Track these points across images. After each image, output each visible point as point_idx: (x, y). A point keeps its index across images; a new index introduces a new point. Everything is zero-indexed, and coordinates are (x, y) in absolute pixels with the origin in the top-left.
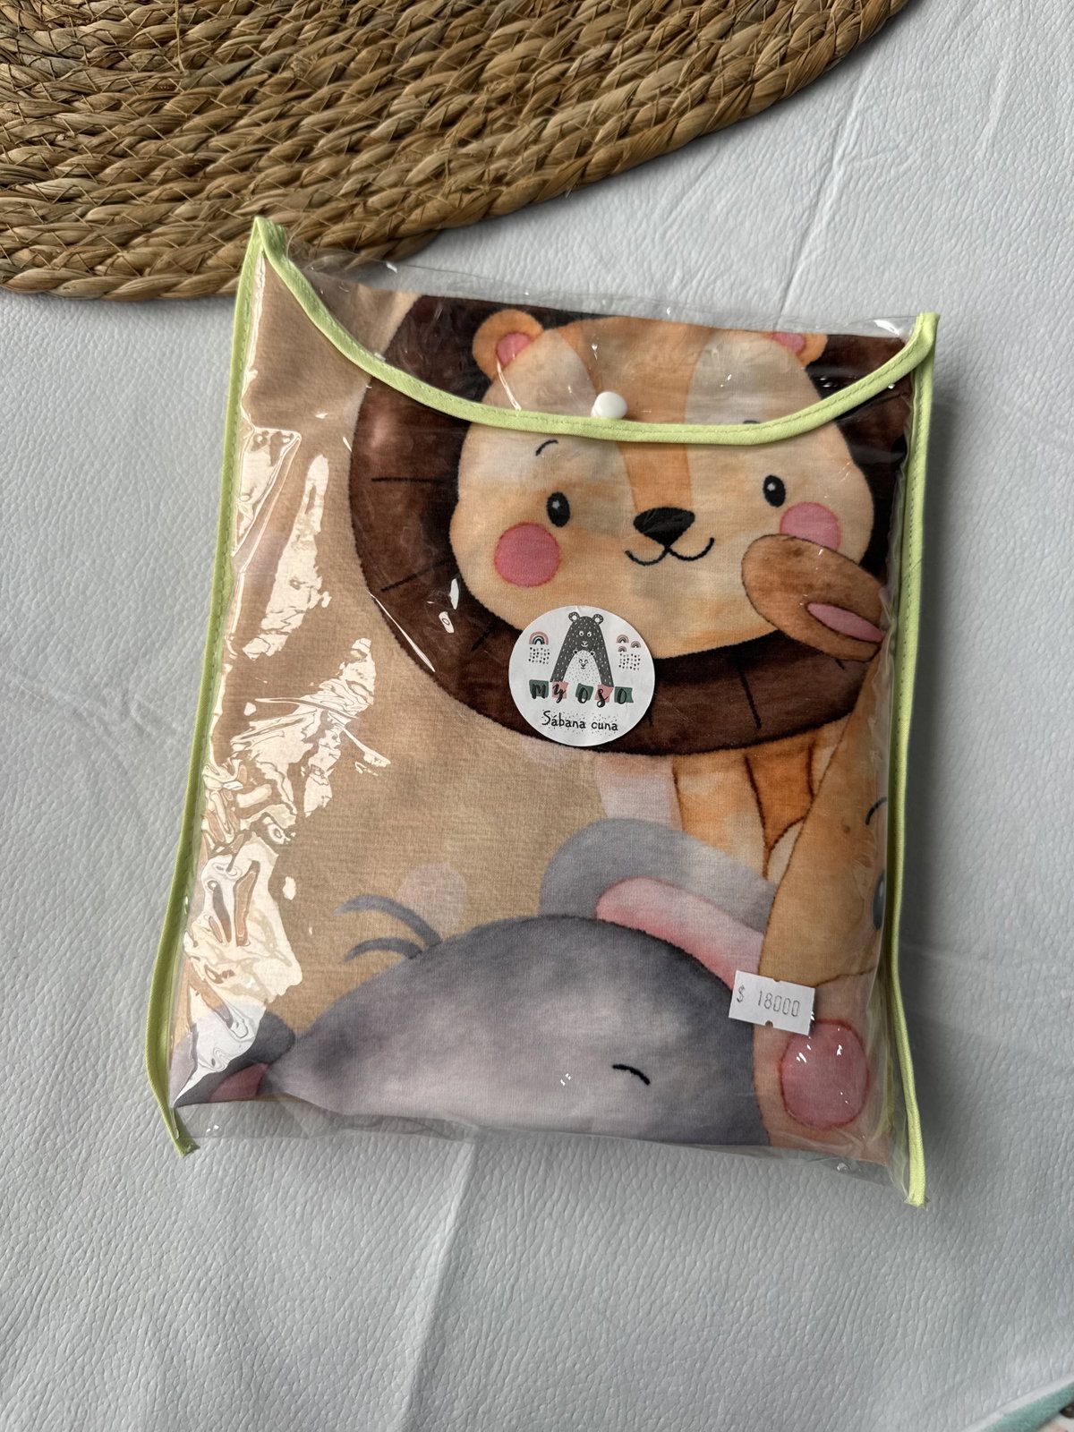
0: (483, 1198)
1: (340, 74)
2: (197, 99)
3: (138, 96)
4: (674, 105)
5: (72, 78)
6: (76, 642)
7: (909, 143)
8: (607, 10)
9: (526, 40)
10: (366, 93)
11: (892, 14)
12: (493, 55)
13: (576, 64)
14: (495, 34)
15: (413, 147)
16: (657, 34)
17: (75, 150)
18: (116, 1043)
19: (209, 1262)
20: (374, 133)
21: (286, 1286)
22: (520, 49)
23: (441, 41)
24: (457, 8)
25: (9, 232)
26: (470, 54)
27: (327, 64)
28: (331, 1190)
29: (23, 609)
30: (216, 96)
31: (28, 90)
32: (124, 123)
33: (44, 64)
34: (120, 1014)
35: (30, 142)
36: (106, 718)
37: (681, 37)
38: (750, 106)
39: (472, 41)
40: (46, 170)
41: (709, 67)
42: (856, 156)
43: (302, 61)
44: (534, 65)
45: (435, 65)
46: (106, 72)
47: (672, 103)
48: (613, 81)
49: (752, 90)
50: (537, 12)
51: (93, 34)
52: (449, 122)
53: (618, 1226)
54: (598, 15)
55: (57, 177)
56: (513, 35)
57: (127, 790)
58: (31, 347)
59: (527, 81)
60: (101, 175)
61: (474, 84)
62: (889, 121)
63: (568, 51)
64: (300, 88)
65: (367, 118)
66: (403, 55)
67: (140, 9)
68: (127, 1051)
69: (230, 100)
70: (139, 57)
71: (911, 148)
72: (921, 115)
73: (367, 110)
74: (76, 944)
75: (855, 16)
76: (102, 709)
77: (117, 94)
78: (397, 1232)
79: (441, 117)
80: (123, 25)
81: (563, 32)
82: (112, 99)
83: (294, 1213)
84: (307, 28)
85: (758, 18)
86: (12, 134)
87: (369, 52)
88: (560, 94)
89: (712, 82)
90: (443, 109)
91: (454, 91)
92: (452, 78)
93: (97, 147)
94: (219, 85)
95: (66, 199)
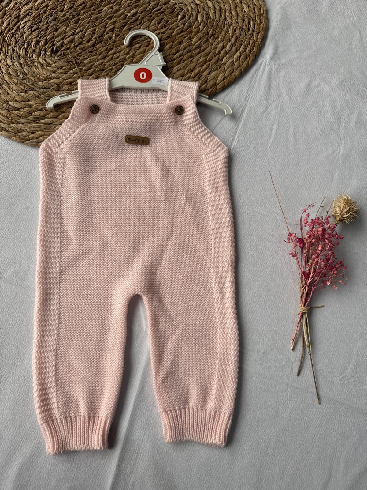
8: (180, 69)
11: (250, 66)
16: (193, 74)
17: (51, 111)
25: (37, 133)
31: (38, 97)
33: (42, 90)
35: (40, 110)
37: (199, 75)
38: (217, 91)
41: (206, 82)
46: (57, 92)
49: (217, 87)
51: (53, 82)
54: (178, 71)
55: (47, 118)
60: (58, 117)
67: (65, 75)
70: (65, 87)
75: (240, 67)
80: (61, 79)
85: (217, 69)
86: (35, 108)
89: (207, 85)
93: (57, 110)
95: (50, 124)
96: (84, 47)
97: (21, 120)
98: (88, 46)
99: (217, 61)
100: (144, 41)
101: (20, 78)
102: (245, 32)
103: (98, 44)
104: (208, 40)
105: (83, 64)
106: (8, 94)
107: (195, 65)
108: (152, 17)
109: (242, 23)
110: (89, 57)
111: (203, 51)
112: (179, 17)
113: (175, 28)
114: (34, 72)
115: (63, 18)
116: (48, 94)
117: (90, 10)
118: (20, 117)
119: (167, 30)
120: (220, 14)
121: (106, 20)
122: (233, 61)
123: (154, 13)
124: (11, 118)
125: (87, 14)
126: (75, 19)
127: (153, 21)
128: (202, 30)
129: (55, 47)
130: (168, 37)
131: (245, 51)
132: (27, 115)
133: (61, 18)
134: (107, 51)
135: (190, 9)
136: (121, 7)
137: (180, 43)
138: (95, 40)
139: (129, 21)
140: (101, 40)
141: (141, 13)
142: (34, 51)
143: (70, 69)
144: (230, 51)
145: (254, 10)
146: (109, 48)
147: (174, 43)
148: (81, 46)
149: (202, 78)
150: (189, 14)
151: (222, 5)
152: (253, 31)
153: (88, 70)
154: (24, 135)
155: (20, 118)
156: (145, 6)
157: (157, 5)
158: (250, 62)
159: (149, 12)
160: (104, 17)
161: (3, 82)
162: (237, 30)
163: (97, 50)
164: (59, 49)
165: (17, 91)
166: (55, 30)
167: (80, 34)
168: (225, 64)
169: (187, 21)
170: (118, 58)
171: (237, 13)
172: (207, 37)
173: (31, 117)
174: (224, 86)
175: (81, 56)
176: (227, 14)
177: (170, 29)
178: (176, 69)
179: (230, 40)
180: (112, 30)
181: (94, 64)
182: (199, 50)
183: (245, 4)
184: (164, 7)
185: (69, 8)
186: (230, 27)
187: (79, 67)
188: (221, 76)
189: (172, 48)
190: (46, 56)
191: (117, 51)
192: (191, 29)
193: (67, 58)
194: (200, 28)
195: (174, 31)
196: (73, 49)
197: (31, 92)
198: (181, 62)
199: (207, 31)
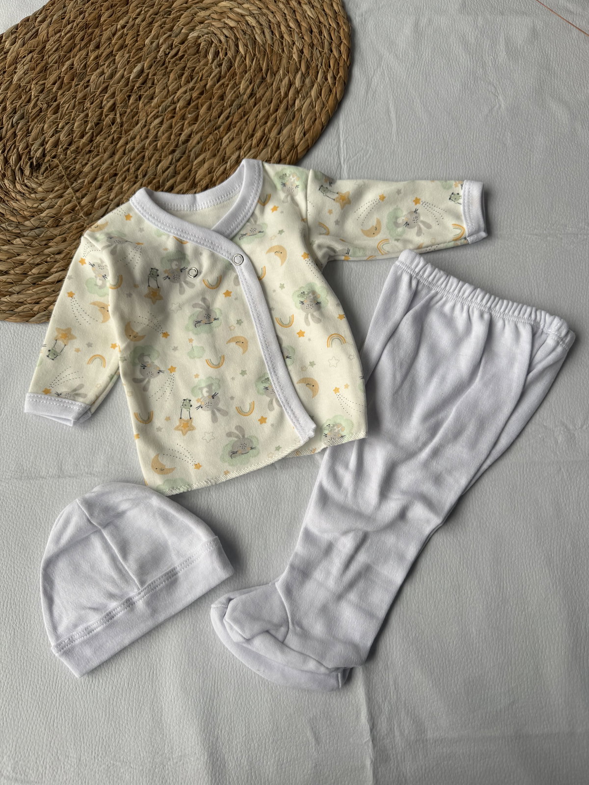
96: (77, 148)
97: (14, 288)
98: (83, 143)
99: (287, 109)
100: (166, 110)
102: (318, 50)
103: (97, 136)
104: (263, 79)
105: (82, 175)
107: (254, 125)
108: (168, 70)
109: (309, 36)
110: (88, 161)
111: (261, 100)
112: (210, 57)
113: (208, 77)
114: (13, 209)
115: (35, 111)
116: (43, 237)
117: (70, 87)
118: (12, 283)
119: (196, 83)
120: (272, 32)
121: (100, 94)
122: (312, 102)
123: (169, 62)
125: (68, 94)
126: (53, 107)
127: (172, 76)
128: (251, 66)
129: (34, 160)
130: (202, 93)
131: (326, 79)
132: (21, 277)
133: (31, 112)
134: (114, 144)
135: (223, 38)
136: (116, 68)
137: (222, 98)
138: (91, 131)
139: (134, 86)
140: (100, 128)
141: (150, 67)
142: (4, 175)
143: (66, 188)
144: (302, 86)
145: (324, 10)
146: (115, 138)
147: (213, 100)
148: (73, 148)
149: (271, 143)
150: (224, 47)
151: (270, 16)
152: (330, 44)
153: (93, 182)
154: (25, 310)
155: (13, 285)
156: (153, 55)
157: (170, 48)
158: (338, 96)
159: (161, 63)
160: (95, 92)
162: (304, 50)
163: (98, 146)
164: (41, 161)
166: (27, 134)
167: (66, 128)
168: (300, 109)
169: (224, 59)
170: (133, 149)
171: (297, 21)
172: (260, 76)
173: (28, 278)
174: (309, 146)
175: (77, 163)
176: (283, 28)
177: (201, 80)
178: (227, 140)
179: (297, 70)
180: (113, 108)
181: (99, 170)
182: (254, 98)
183: (306, 4)
184: (182, 47)
185: (39, 93)
186: (292, 49)
187: (79, 181)
188: (300, 130)
189: (212, 108)
190: (25, 179)
191: (129, 139)
192: (233, 69)
193: (57, 172)
194: (246, 65)
195: (207, 82)
196: (61, 156)
197: (18, 241)
198: (232, 127)
199: (258, 66)
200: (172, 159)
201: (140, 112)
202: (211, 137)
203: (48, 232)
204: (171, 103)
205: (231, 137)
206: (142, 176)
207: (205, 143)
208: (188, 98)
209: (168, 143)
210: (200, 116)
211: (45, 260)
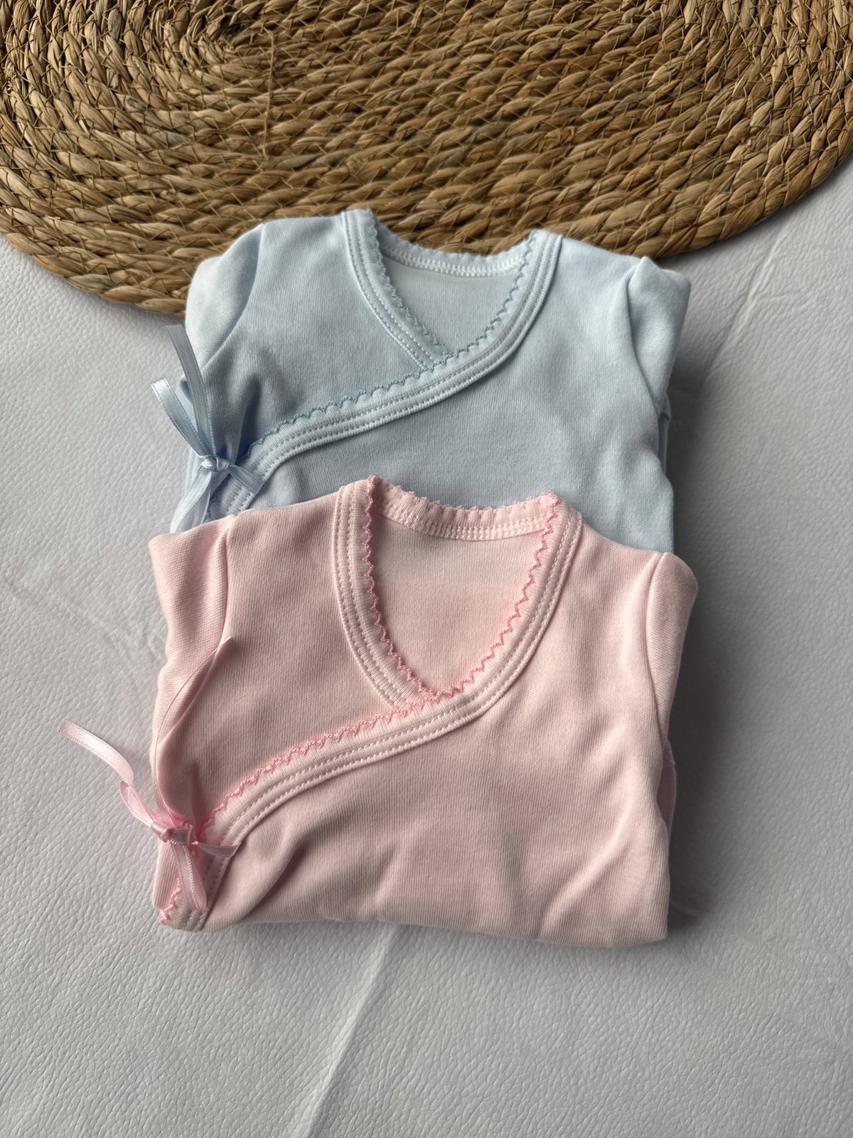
0: (354, 1067)
1: (382, 175)
2: (272, 179)
3: (228, 170)
4: (634, 235)
5: (181, 149)
6: (116, 580)
7: (809, 290)
8: (593, 155)
9: (528, 169)
10: (400, 192)
11: (812, 188)
12: (500, 177)
13: (563, 193)
14: (506, 161)
15: (429, 238)
16: (628, 179)
17: (174, 203)
18: (95, 898)
19: (138, 1081)
20: (402, 223)
21: (193, 1110)
22: (523, 175)
23: (463, 161)
24: (478, 137)
26: (484, 174)
27: (374, 166)
28: (240, 1040)
29: (79, 550)
30: (286, 178)
31: (146, 154)
32: (214, 189)
33: (161, 135)
34: (101, 876)
35: (141, 192)
36: (128, 644)
37: (646, 184)
38: (693, 244)
39: (487, 164)
40: (149, 214)
41: (664, 209)
42: (766, 294)
43: (355, 162)
44: (531, 189)
45: (455, 179)
46: (207, 148)
47: (633, 233)
48: (590, 210)
49: (696, 231)
50: (540, 149)
51: (202, 119)
52: (461, 223)
53: (455, 1106)
54: (586, 157)
55: (157, 221)
56: (518, 164)
57: (135, 703)
58: (117, 348)
59: (524, 200)
60: (190, 225)
61: (483, 197)
62: (796, 270)
63: (559, 182)
64: (351, 182)
65: (398, 211)
66: (433, 168)
67: (240, 105)
68: (102, 906)
69: (296, 183)
70: (233, 140)
71: (809, 294)
72: (822, 270)
73: (399, 205)
74: (77, 815)
75: (783, 187)
76: (127, 637)
77: (213, 167)
78: (284, 1083)
79: (455, 218)
80: (226, 114)
81: (557, 167)
82: (207, 169)
83: (209, 1054)
84: (363, 136)
85: (708, 177)
86: (129, 184)
87: (407, 162)
88: (548, 214)
89: (666, 221)
90: (457, 212)
91: (467, 200)
92: (467, 190)
93: (191, 203)
94: (289, 170)
95: (161, 238)
96: (318, 32)
97: (77, 210)
98: (333, 30)
99: (714, 153)
100: (504, 46)
101: (110, 87)
102: (819, 83)
103: (362, 29)
104: (700, 82)
105: (302, 81)
106: (63, 127)
107: (640, 154)
109: (817, 50)
110: (325, 63)
111: (677, 114)
113: (606, 28)
114: (153, 78)
116: (177, 150)
119: (579, 28)
120: (756, 12)
122: (764, 163)
124: (52, 197)
128: (689, 49)
129: (234, 16)
130: (581, 51)
131: (809, 140)
132: (100, 199)
134: (384, 57)
137: (612, 75)
138: (358, 16)
140: (375, 20)
142: (169, 15)
143: (262, 89)
144: (761, 129)
146: (392, 48)
147: (594, 73)
148: (311, 28)
149: (656, 197)
153: (312, 102)
155: (77, 204)
158: (815, 177)
161: (56, 91)
162: (795, 71)
163: (355, 47)
164: (244, 23)
165: (90, 124)
168: (736, 165)
169: (649, 13)
170: (413, 82)
171: (809, 18)
172: (698, 73)
173: (110, 206)
174: (719, 235)
175: (302, 56)
176: (778, 14)
177: (591, 28)
178: (582, 151)
179: (767, 97)
181: (335, 88)
182: (666, 105)
186: (776, 58)
187: (290, 90)
188: (717, 201)
189: (584, 85)
190: (201, 38)
191: (415, 62)
192: (656, 39)
193: (262, 55)
194: (682, 42)
195: (601, 36)
196: (284, 32)
197: (129, 135)
198: (602, 133)
199: (702, 56)
200: (470, 135)
201: (458, 28)
202: (557, 132)
203: (189, 149)
204: (518, 40)
205: (592, 150)
206: (402, 135)
207: (540, 138)
208: (554, 46)
209: (477, 104)
210: (556, 87)
211: (158, 191)
